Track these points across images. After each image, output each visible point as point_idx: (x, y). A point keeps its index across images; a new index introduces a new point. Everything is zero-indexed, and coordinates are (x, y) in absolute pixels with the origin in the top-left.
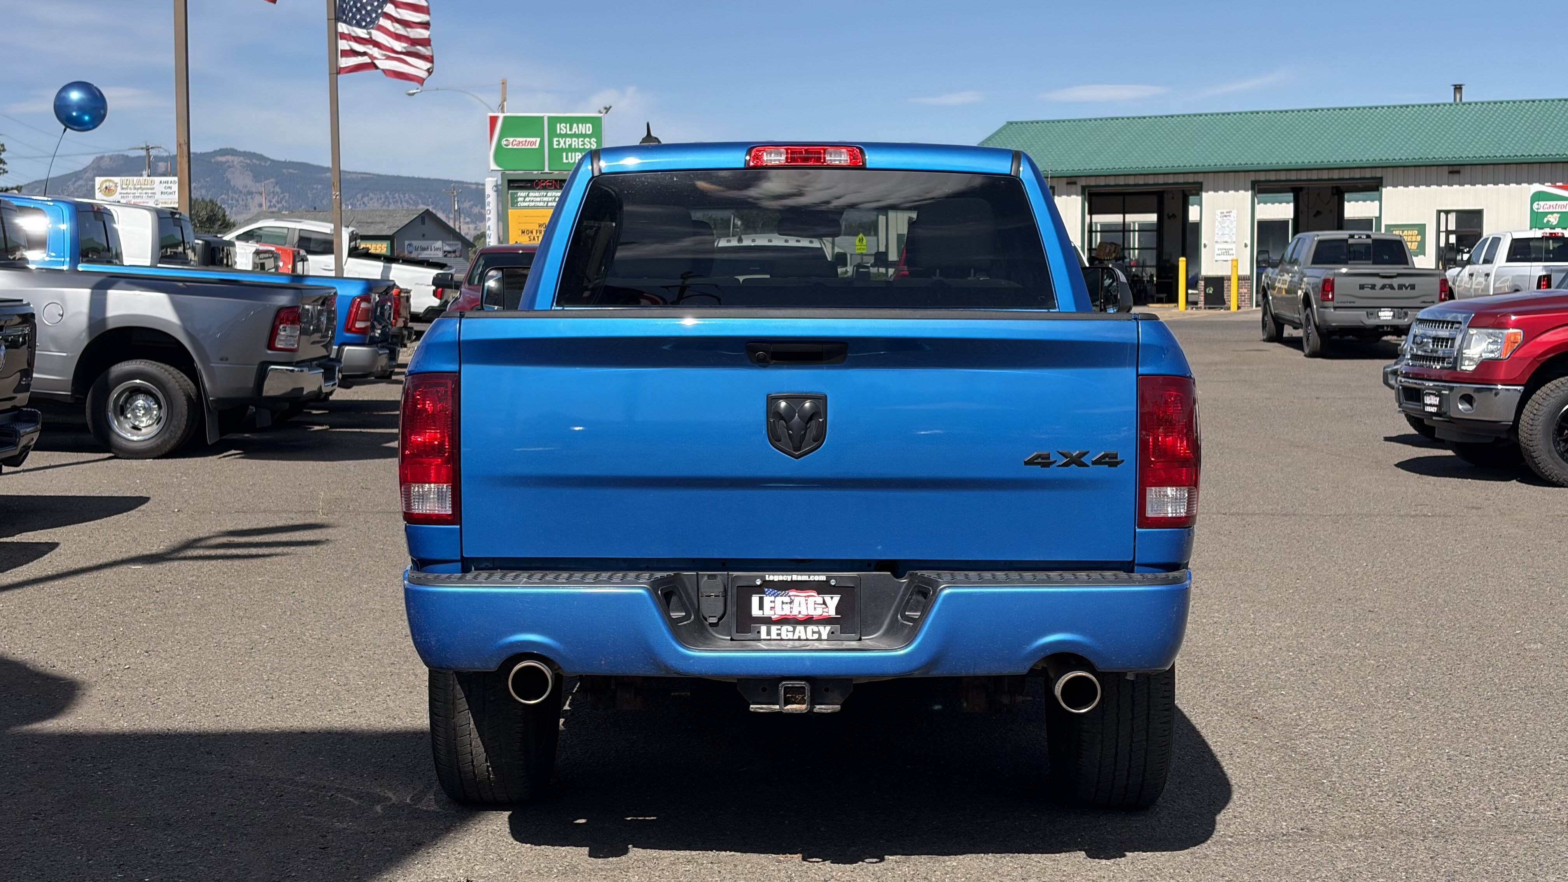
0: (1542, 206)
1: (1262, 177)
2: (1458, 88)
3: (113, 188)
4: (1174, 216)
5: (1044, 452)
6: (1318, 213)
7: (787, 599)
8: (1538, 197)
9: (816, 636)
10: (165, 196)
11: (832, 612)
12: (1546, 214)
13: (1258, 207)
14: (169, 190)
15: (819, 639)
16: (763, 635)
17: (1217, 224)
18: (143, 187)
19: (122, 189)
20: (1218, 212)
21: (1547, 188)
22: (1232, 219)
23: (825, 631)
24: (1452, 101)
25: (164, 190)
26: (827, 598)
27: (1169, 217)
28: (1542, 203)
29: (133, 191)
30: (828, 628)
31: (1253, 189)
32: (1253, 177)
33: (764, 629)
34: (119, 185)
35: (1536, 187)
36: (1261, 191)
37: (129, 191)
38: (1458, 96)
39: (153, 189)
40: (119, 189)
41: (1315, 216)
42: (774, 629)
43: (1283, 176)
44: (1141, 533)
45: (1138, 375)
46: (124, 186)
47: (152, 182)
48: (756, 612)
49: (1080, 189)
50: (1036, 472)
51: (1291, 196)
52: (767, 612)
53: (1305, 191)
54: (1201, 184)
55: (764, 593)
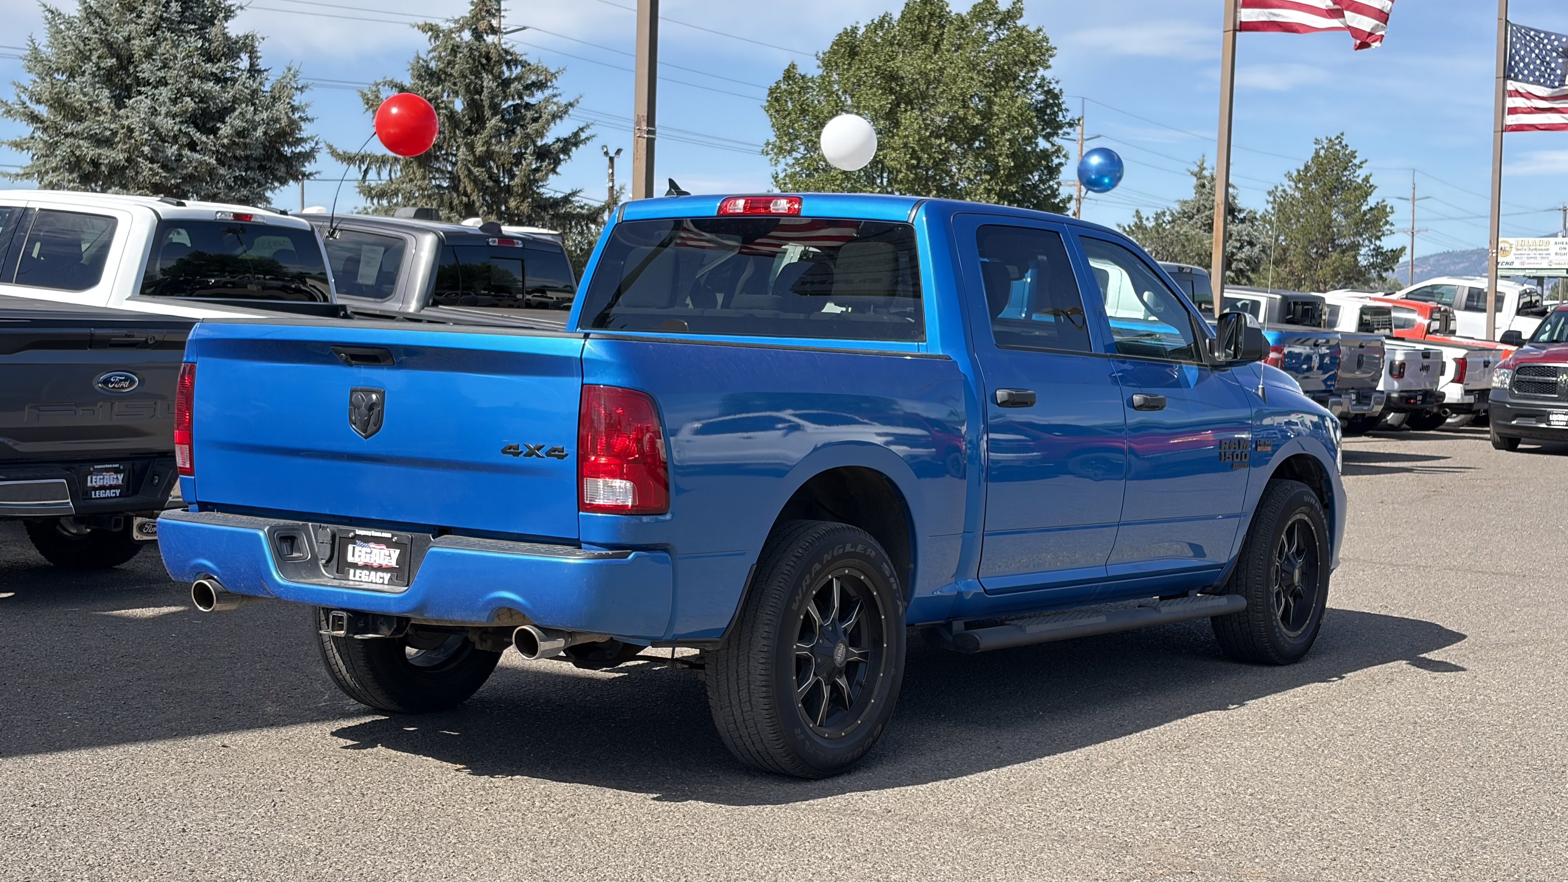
3: (1507, 249)
5: (515, 444)
7: (368, 550)
9: (381, 581)
10: (1559, 257)
11: (393, 563)
14: (1564, 251)
15: (383, 583)
16: (351, 577)
18: (1538, 247)
19: (1517, 250)
23: (387, 576)
25: (1559, 252)
26: (392, 550)
29: (1527, 252)
30: (389, 575)
33: (352, 571)
34: (1514, 246)
37: (1523, 252)
39: (1548, 250)
40: (1514, 251)
42: (358, 571)
44: (582, 516)
45: (582, 385)
46: (1519, 247)
47: (1548, 243)
48: (350, 559)
50: (509, 459)
52: (356, 560)
55: (355, 544)
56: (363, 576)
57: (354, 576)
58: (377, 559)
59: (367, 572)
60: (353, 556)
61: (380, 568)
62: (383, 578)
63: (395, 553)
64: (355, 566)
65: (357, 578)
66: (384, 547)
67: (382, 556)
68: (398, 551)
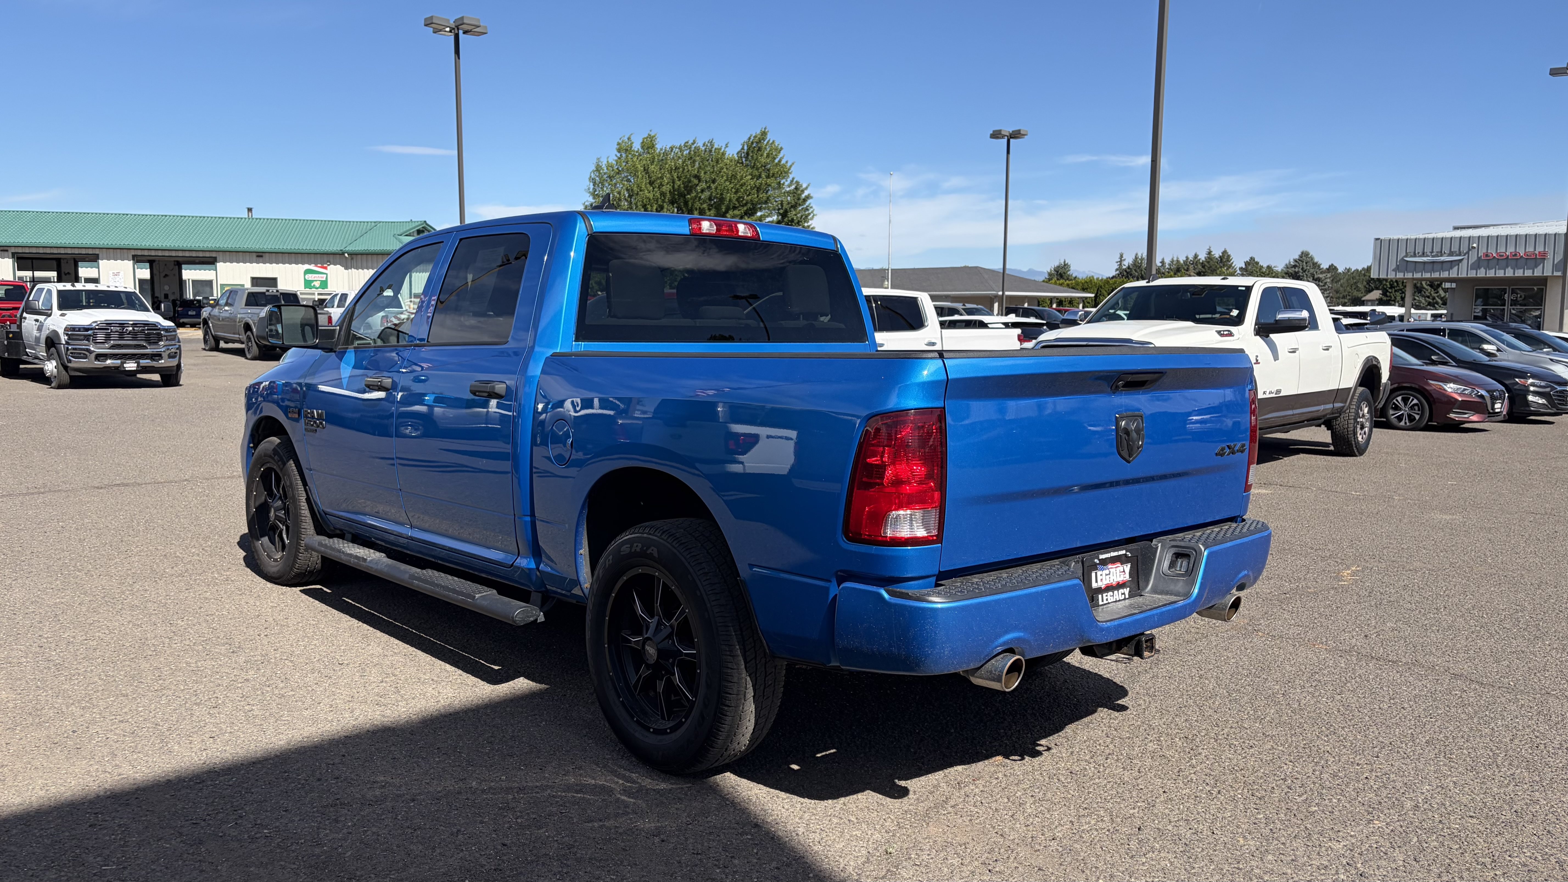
0: (309, 277)
1: (139, 253)
2: (250, 210)
4: (69, 273)
6: (166, 276)
7: (1107, 572)
8: (307, 272)
9: (1123, 597)
11: (1128, 578)
12: (313, 281)
13: (137, 271)
15: (1125, 599)
16: (1100, 603)
17: (110, 279)
20: (111, 272)
21: (312, 267)
22: (120, 277)
23: (1126, 591)
24: (247, 216)
26: (1125, 566)
27: (66, 274)
28: (310, 275)
30: (1128, 589)
31: (133, 259)
32: (133, 253)
33: (1099, 597)
35: (307, 267)
36: (138, 261)
38: (250, 214)
41: (164, 277)
42: (1104, 595)
43: (146, 253)
48: (1095, 585)
49: (10, 255)
51: (148, 265)
53: (156, 263)
54: (98, 255)
55: (1096, 569)
56: (1109, 597)
57: (1103, 601)
58: (1115, 577)
59: (1111, 593)
60: (1096, 581)
61: (1120, 586)
62: (1124, 594)
63: (1127, 568)
64: (1100, 591)
65: (1105, 602)
66: (1119, 565)
67: (1118, 574)
68: (1129, 565)
